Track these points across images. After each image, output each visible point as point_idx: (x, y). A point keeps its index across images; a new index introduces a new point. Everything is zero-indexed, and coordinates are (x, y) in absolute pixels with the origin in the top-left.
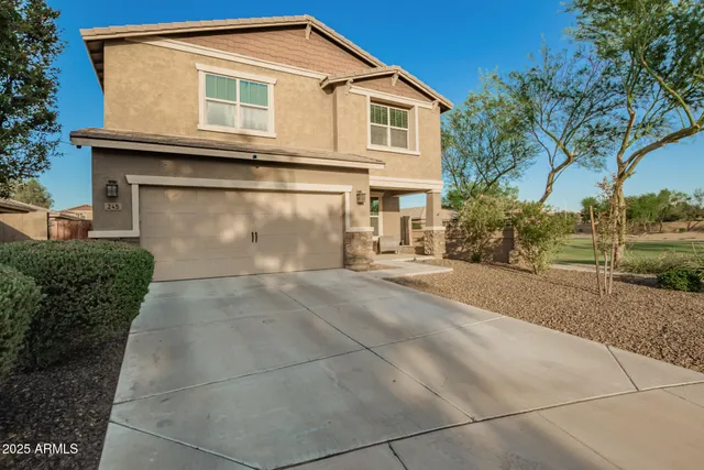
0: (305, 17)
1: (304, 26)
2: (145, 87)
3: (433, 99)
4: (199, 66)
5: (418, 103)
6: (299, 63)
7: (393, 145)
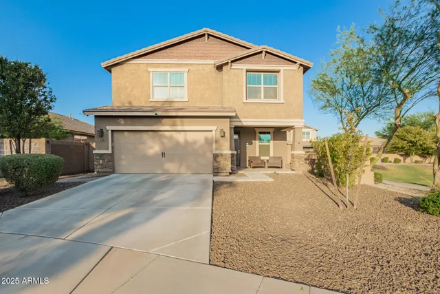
0: (204, 29)
1: (203, 35)
2: (127, 84)
3: (296, 63)
4: (150, 69)
5: (283, 67)
6: (201, 57)
7: (265, 97)
